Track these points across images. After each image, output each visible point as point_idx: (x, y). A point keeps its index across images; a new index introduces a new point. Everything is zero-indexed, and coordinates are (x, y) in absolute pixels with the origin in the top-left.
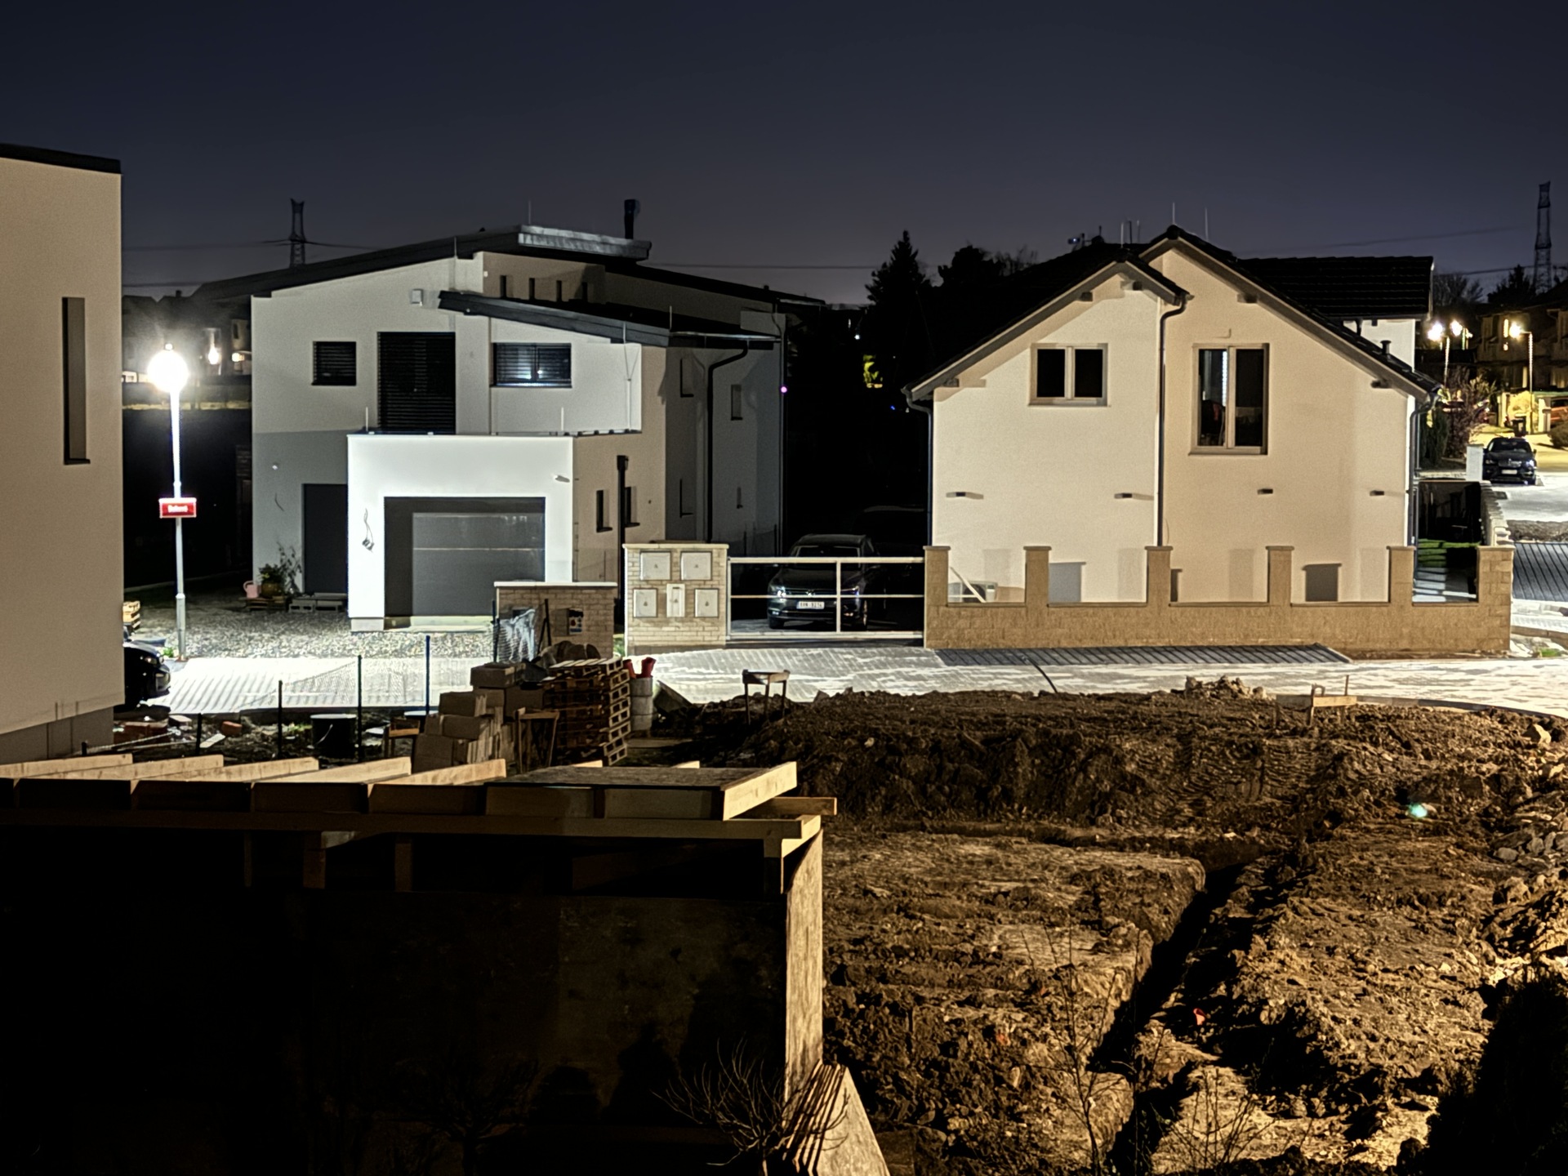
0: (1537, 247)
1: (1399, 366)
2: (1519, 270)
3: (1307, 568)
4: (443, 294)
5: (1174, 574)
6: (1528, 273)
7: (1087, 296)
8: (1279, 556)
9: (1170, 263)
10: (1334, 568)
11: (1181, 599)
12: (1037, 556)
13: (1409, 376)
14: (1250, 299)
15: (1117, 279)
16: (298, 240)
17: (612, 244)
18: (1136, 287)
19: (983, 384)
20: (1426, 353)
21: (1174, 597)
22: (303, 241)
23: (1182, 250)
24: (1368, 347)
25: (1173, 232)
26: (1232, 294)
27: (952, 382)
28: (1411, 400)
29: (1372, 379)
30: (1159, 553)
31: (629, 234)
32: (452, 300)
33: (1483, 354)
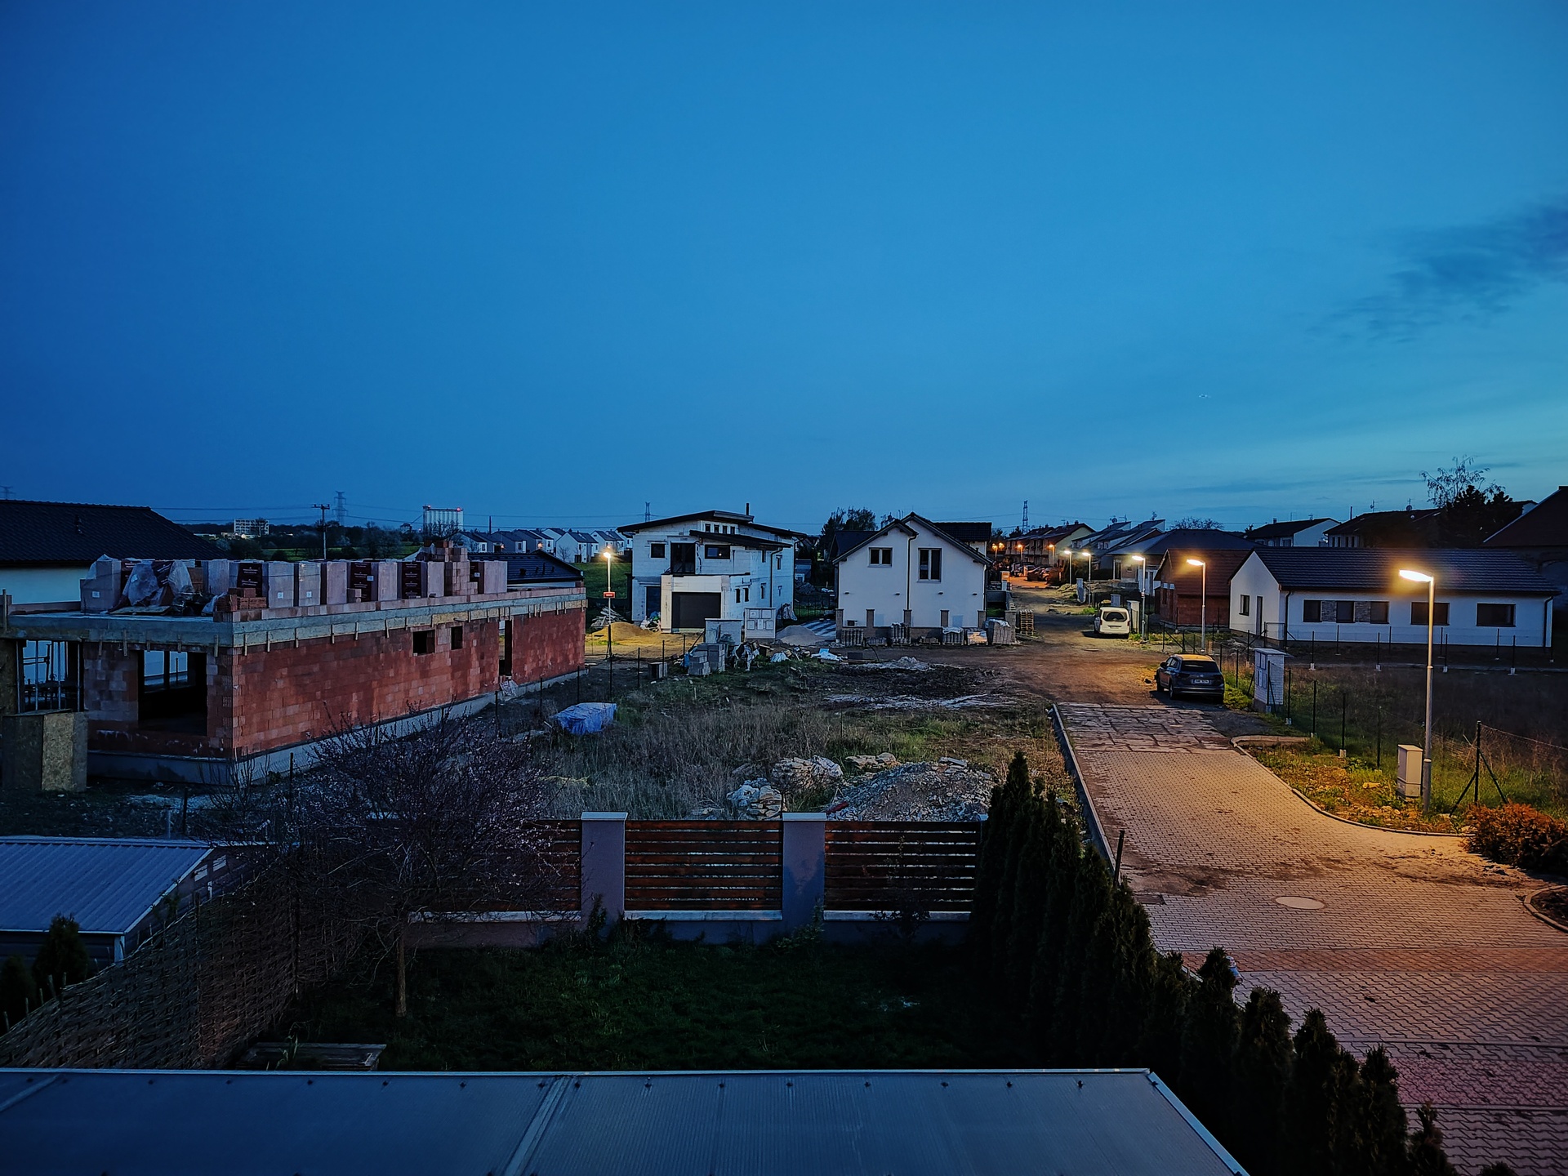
0: (1024, 520)
1: (981, 556)
2: (1018, 527)
4: (691, 532)
5: (912, 618)
6: (1021, 528)
7: (886, 535)
8: (945, 613)
9: (911, 524)
10: (962, 617)
11: (914, 626)
12: (870, 612)
13: (984, 559)
14: (935, 536)
15: (896, 532)
18: (901, 531)
19: (855, 560)
20: (990, 552)
21: (912, 625)
22: (648, 515)
23: (914, 520)
24: (972, 551)
25: (913, 514)
26: (930, 533)
27: (845, 560)
28: (984, 566)
29: (974, 560)
30: (907, 613)
32: (693, 533)
33: (1007, 552)
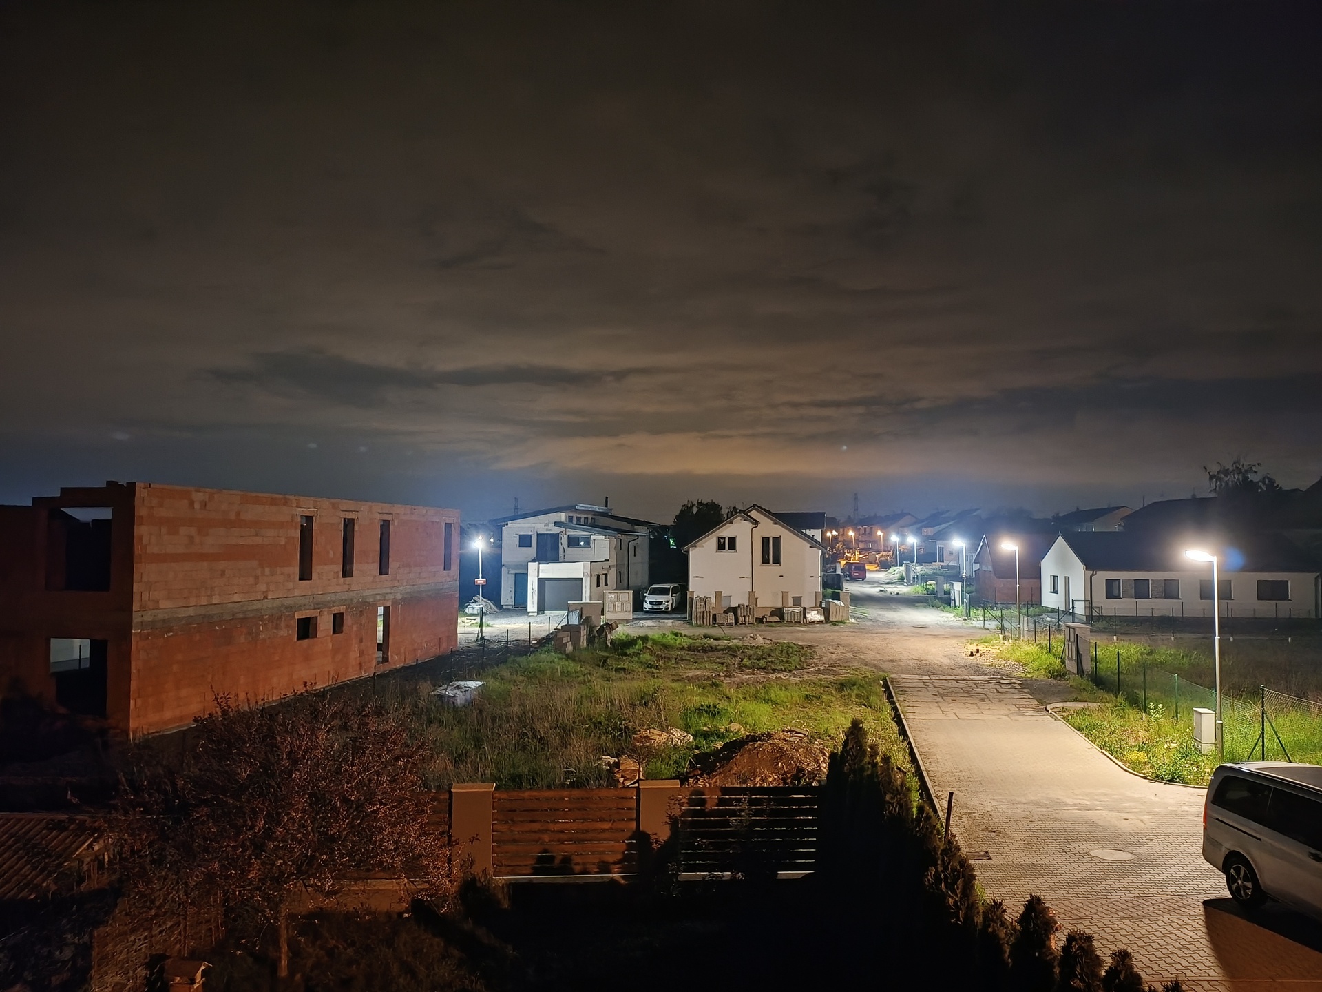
1: (817, 542)
3: (793, 597)
4: (555, 523)
5: (757, 598)
7: (731, 523)
8: (785, 594)
9: (754, 514)
10: (801, 597)
11: (758, 606)
12: (718, 594)
13: (820, 545)
14: (776, 524)
15: (739, 518)
16: (516, 508)
17: (603, 509)
18: (745, 520)
19: (703, 546)
20: (825, 539)
21: (756, 605)
22: (517, 509)
23: (756, 510)
24: (808, 536)
25: (754, 505)
26: (771, 522)
27: (695, 546)
28: (820, 551)
29: (810, 545)
30: (752, 593)
31: (606, 506)
32: (557, 524)
